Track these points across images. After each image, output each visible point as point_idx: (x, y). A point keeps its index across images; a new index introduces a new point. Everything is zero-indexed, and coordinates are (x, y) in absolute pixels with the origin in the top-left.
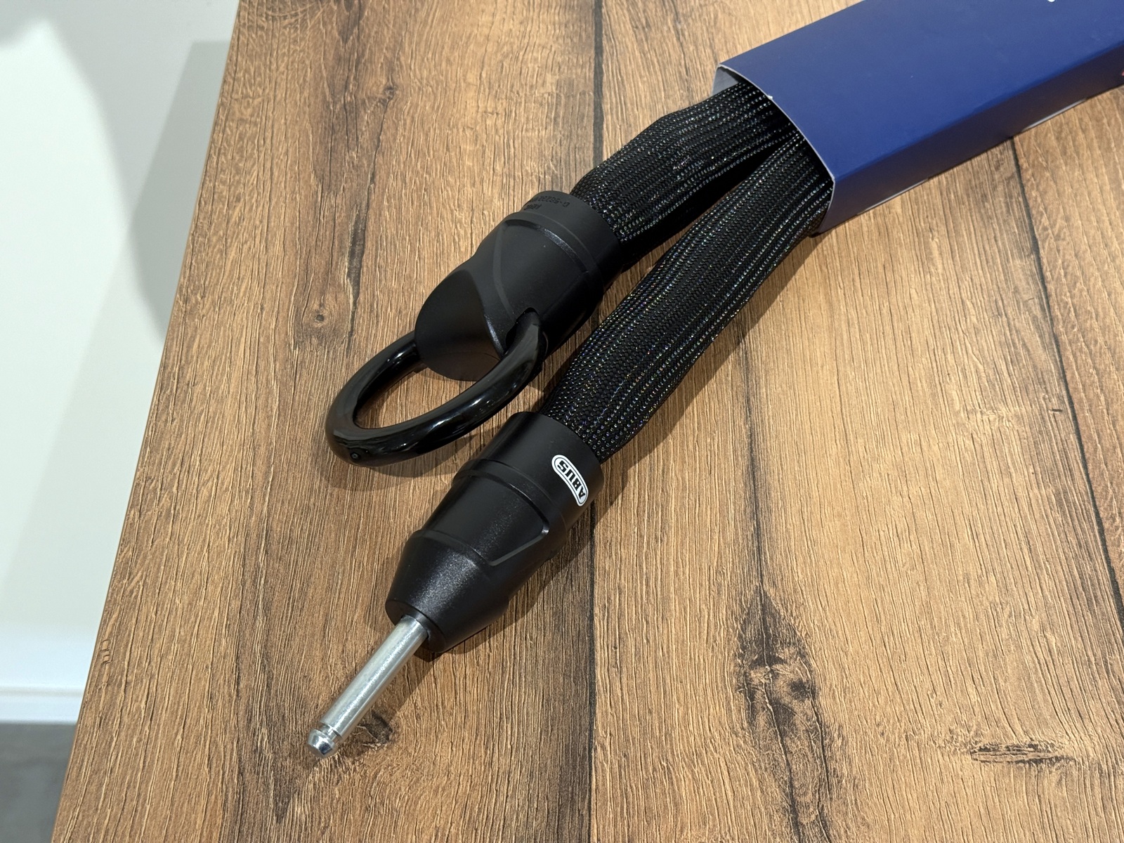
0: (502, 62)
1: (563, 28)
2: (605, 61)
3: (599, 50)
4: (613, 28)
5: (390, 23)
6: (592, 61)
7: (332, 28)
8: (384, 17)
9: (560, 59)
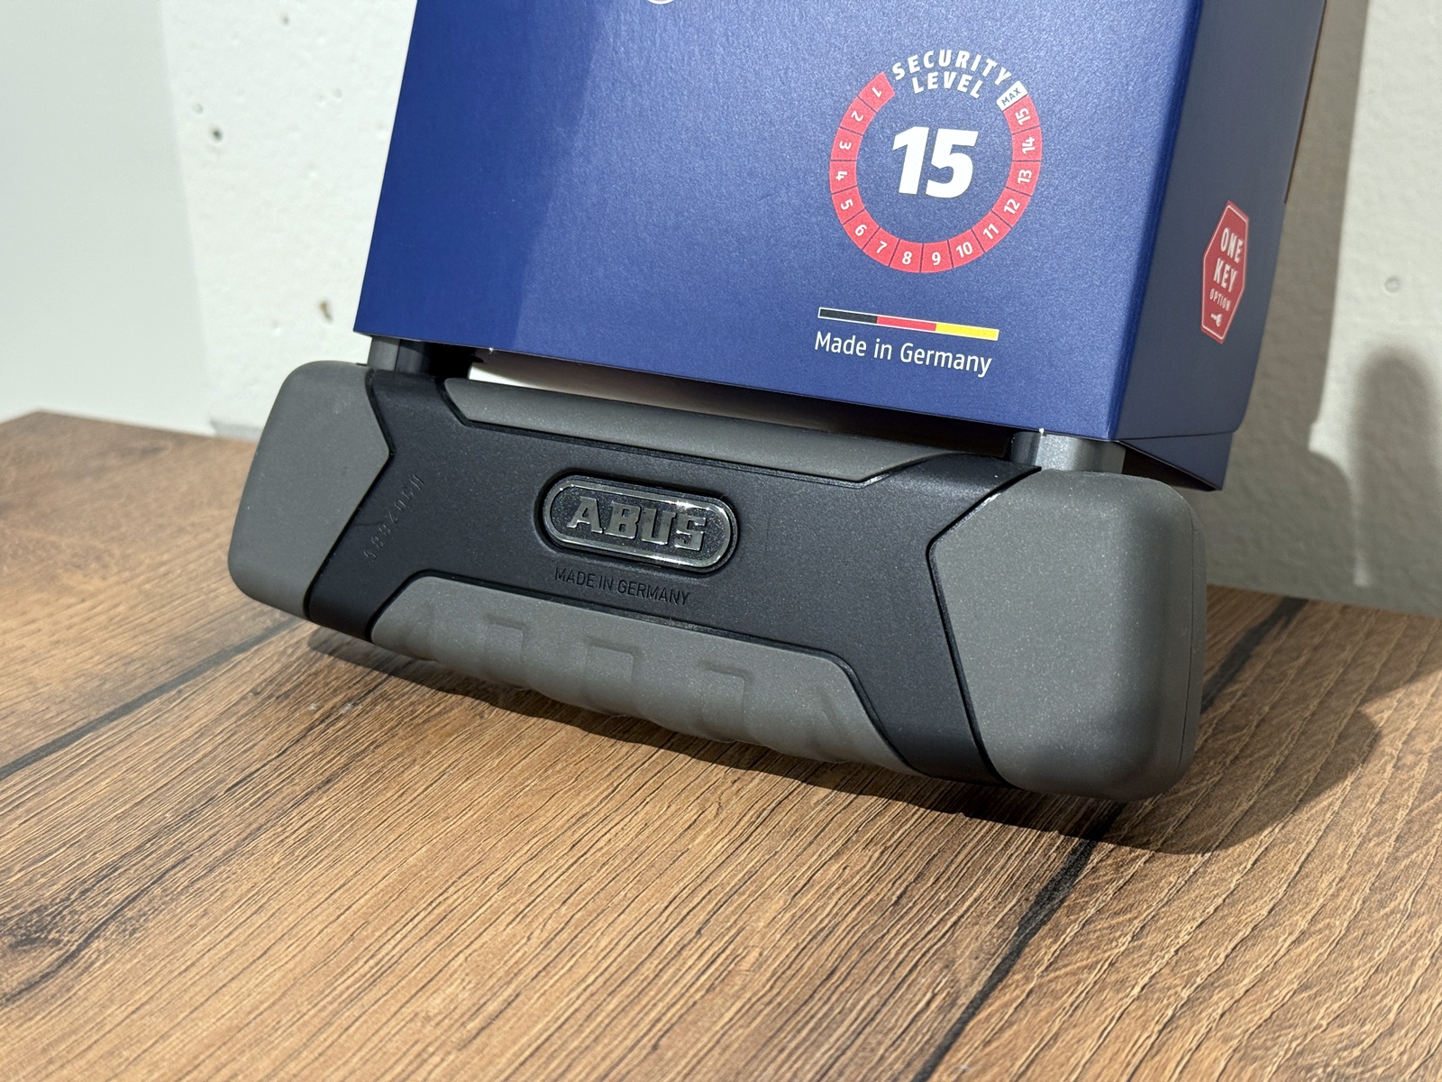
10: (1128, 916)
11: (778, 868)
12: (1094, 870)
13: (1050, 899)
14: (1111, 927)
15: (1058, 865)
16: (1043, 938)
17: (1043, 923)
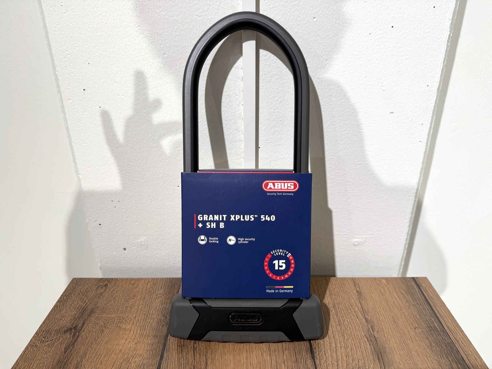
0: (122, 363)
1: (151, 346)
2: (162, 363)
3: (162, 357)
4: (170, 346)
5: (86, 344)
6: (157, 362)
7: (63, 346)
8: (85, 341)
9: (145, 362)
10: (322, 352)
11: (278, 359)
12: (313, 344)
13: (312, 352)
14: (322, 354)
15: (309, 345)
16: (316, 360)
17: (314, 357)
